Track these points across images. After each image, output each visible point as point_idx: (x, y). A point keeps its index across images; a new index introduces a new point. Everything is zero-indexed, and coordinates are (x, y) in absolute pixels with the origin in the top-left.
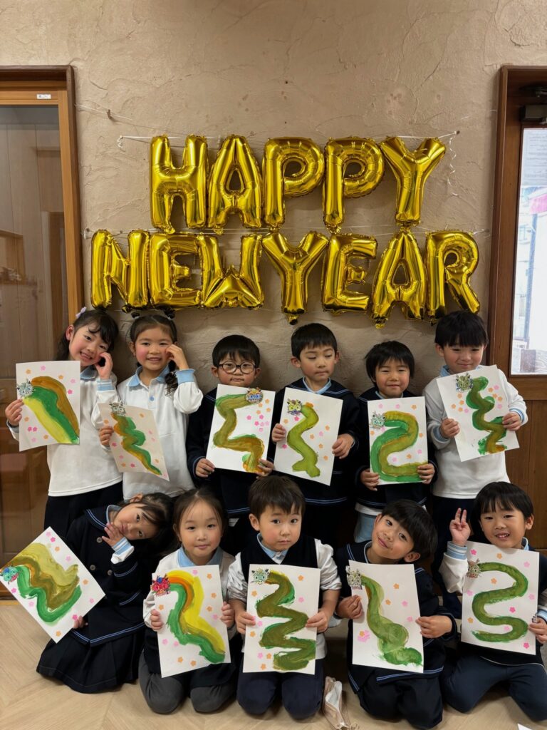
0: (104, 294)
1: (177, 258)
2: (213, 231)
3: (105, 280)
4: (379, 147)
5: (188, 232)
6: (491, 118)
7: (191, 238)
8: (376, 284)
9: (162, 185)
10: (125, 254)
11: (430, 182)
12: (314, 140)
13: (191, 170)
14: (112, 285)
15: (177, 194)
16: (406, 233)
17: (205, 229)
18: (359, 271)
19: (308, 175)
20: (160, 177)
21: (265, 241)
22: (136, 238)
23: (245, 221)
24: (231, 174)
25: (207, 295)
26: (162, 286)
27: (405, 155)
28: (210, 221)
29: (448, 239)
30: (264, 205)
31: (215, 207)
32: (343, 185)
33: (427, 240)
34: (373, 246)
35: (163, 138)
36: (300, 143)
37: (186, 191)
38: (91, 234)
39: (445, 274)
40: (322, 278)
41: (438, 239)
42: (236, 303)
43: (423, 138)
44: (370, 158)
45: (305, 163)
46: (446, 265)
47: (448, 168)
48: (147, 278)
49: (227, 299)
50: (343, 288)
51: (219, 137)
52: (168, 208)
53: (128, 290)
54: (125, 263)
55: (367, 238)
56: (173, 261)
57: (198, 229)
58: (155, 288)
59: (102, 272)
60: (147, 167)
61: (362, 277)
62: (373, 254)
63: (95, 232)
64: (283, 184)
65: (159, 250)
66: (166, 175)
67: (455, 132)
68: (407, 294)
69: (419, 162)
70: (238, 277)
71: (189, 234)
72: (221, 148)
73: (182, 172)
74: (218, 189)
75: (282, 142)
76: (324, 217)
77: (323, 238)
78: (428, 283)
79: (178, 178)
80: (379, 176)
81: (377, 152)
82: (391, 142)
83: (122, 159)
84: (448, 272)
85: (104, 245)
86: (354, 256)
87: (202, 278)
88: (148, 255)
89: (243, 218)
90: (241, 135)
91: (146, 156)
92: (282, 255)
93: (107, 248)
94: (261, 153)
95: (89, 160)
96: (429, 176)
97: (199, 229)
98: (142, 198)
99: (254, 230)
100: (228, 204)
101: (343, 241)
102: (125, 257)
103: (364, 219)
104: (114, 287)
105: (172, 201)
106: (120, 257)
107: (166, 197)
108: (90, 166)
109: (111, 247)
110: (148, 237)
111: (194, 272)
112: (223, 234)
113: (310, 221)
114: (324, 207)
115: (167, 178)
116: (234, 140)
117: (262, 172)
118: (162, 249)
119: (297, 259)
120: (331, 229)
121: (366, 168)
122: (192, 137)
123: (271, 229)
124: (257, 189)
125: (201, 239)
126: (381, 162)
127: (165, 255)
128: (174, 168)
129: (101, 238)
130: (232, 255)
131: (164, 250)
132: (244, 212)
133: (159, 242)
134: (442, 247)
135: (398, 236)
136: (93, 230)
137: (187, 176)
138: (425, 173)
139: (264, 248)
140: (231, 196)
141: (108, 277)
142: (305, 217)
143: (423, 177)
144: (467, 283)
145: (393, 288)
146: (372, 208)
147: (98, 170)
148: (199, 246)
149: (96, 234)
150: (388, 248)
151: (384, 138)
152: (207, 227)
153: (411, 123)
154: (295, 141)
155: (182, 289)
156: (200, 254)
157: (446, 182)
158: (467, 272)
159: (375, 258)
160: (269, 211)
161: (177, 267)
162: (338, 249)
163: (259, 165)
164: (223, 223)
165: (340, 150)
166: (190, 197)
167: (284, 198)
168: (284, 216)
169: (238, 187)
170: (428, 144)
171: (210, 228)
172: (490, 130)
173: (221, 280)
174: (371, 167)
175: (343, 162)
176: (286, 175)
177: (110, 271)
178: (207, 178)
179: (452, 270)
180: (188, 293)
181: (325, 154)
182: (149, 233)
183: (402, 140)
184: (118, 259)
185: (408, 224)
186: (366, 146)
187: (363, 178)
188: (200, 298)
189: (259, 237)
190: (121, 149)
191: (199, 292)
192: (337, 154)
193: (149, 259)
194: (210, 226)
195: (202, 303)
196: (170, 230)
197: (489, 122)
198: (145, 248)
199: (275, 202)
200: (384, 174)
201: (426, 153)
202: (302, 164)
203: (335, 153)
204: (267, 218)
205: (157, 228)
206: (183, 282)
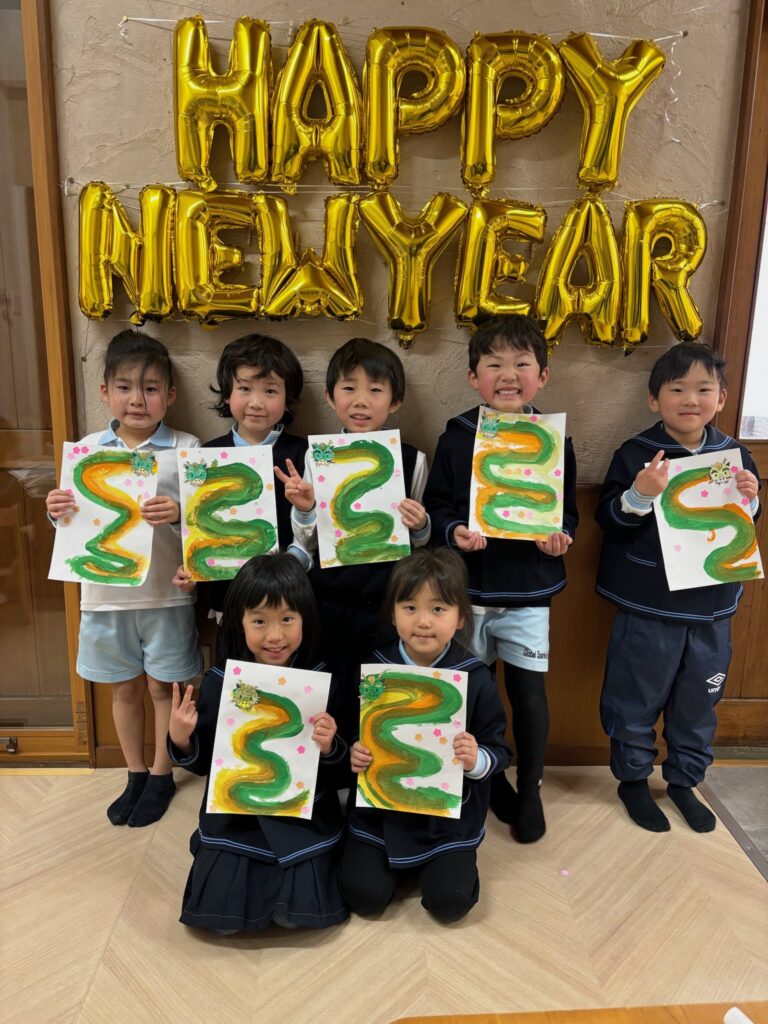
0: (100, 289)
1: (220, 234)
2: (279, 189)
3: (102, 267)
4: (557, 51)
5: (239, 189)
6: (738, 12)
7: (244, 201)
8: (542, 284)
9: (196, 105)
10: (134, 225)
11: (636, 118)
12: (449, 32)
13: (244, 78)
14: (114, 277)
15: (221, 122)
16: (593, 202)
17: (267, 185)
18: (516, 262)
19: (438, 95)
20: (190, 89)
21: (365, 204)
22: (154, 199)
23: (334, 174)
24: (311, 90)
25: (271, 295)
26: (197, 279)
27: (599, 66)
28: (276, 170)
29: (660, 212)
30: (364, 146)
31: (283, 146)
32: (496, 116)
33: (626, 213)
34: (540, 220)
35: (197, 23)
36: (427, 39)
37: (234, 117)
38: (77, 188)
39: (652, 270)
40: (457, 272)
41: (643, 213)
42: (319, 309)
43: (629, 40)
44: (541, 69)
45: (433, 74)
46: (653, 255)
47: (666, 95)
48: (172, 267)
49: (302, 302)
50: (491, 289)
51: (291, 25)
52: (205, 145)
53: (140, 288)
54: (134, 242)
55: (531, 207)
56: (214, 239)
57: (256, 183)
58: (185, 284)
59: (97, 252)
60: (168, 74)
61: (521, 272)
62: (539, 235)
63: (84, 184)
64: (397, 111)
65: (192, 218)
66: (200, 85)
67: (682, 34)
68: (590, 302)
69: (622, 77)
70: (321, 266)
71: (240, 194)
72: (293, 43)
73: (228, 82)
74: (289, 115)
75: (396, 33)
76: (463, 171)
77: (459, 204)
78: (624, 285)
79: (222, 91)
80: (554, 104)
81: (555, 58)
82: (577, 43)
83: (127, 58)
84: (656, 268)
85: (101, 207)
86: (509, 238)
87: (262, 266)
88: (173, 229)
89: (330, 168)
90: (327, 21)
91: (167, 54)
92: (393, 230)
93: (105, 214)
94: (360, 55)
95: (70, 58)
96: (635, 107)
97: (258, 185)
98: (162, 129)
99: (348, 187)
100: (305, 141)
101: (492, 210)
102: (134, 231)
103: (526, 177)
104: (117, 281)
105: (212, 133)
106: (126, 230)
107: (202, 126)
108: (73, 68)
109: (111, 211)
110: (172, 197)
111: (248, 258)
112: (296, 194)
113: (439, 178)
114: (462, 153)
115: (201, 90)
116: (316, 29)
117: (362, 89)
118: (196, 216)
119: (416, 237)
120: (473, 190)
121: (535, 87)
122: (244, 21)
123: (376, 187)
124: (354, 120)
125: (260, 200)
126: (559, 78)
127: (201, 226)
128: (213, 74)
129: (93, 197)
130: (311, 232)
131: (198, 217)
132: (331, 157)
133: (191, 205)
134: (650, 226)
135: (580, 205)
136: (81, 182)
137: (237, 88)
138: (631, 97)
139: (363, 219)
140: (310, 130)
141: (107, 263)
142: (430, 172)
143: (627, 105)
144: (685, 286)
145: (570, 292)
146: (539, 158)
147: (88, 75)
148: (257, 213)
149: (85, 189)
150: (564, 225)
151: (566, 35)
152: (270, 182)
153: (609, 13)
154: (418, 33)
155: (228, 286)
156: (258, 227)
157: (661, 118)
158: (687, 268)
159: (540, 241)
160: (372, 156)
161: (220, 248)
162: (483, 224)
163: (357, 75)
164: (296, 175)
165: (494, 53)
166: (241, 125)
167: (398, 135)
168: (397, 165)
169: (324, 114)
170: (637, 50)
171: (275, 183)
172: (736, 32)
173: (293, 271)
174: (542, 85)
175: (497, 73)
176: (401, 95)
177: (110, 253)
178: (270, 96)
179: (663, 265)
180: (239, 292)
181: (468, 61)
182: (174, 190)
183: (596, 38)
184: (124, 232)
185: (596, 188)
186: (537, 48)
187: (529, 104)
188: (259, 300)
189: (354, 199)
190: (124, 40)
191: (256, 291)
192: (488, 60)
193: (175, 235)
194: (274, 179)
195: (262, 308)
196: (209, 184)
197: (734, 19)
198: (168, 216)
199: (382, 143)
200: (563, 98)
201: (634, 64)
202: (429, 75)
203: (484, 57)
204: (369, 169)
205: (188, 180)
206: (230, 274)
